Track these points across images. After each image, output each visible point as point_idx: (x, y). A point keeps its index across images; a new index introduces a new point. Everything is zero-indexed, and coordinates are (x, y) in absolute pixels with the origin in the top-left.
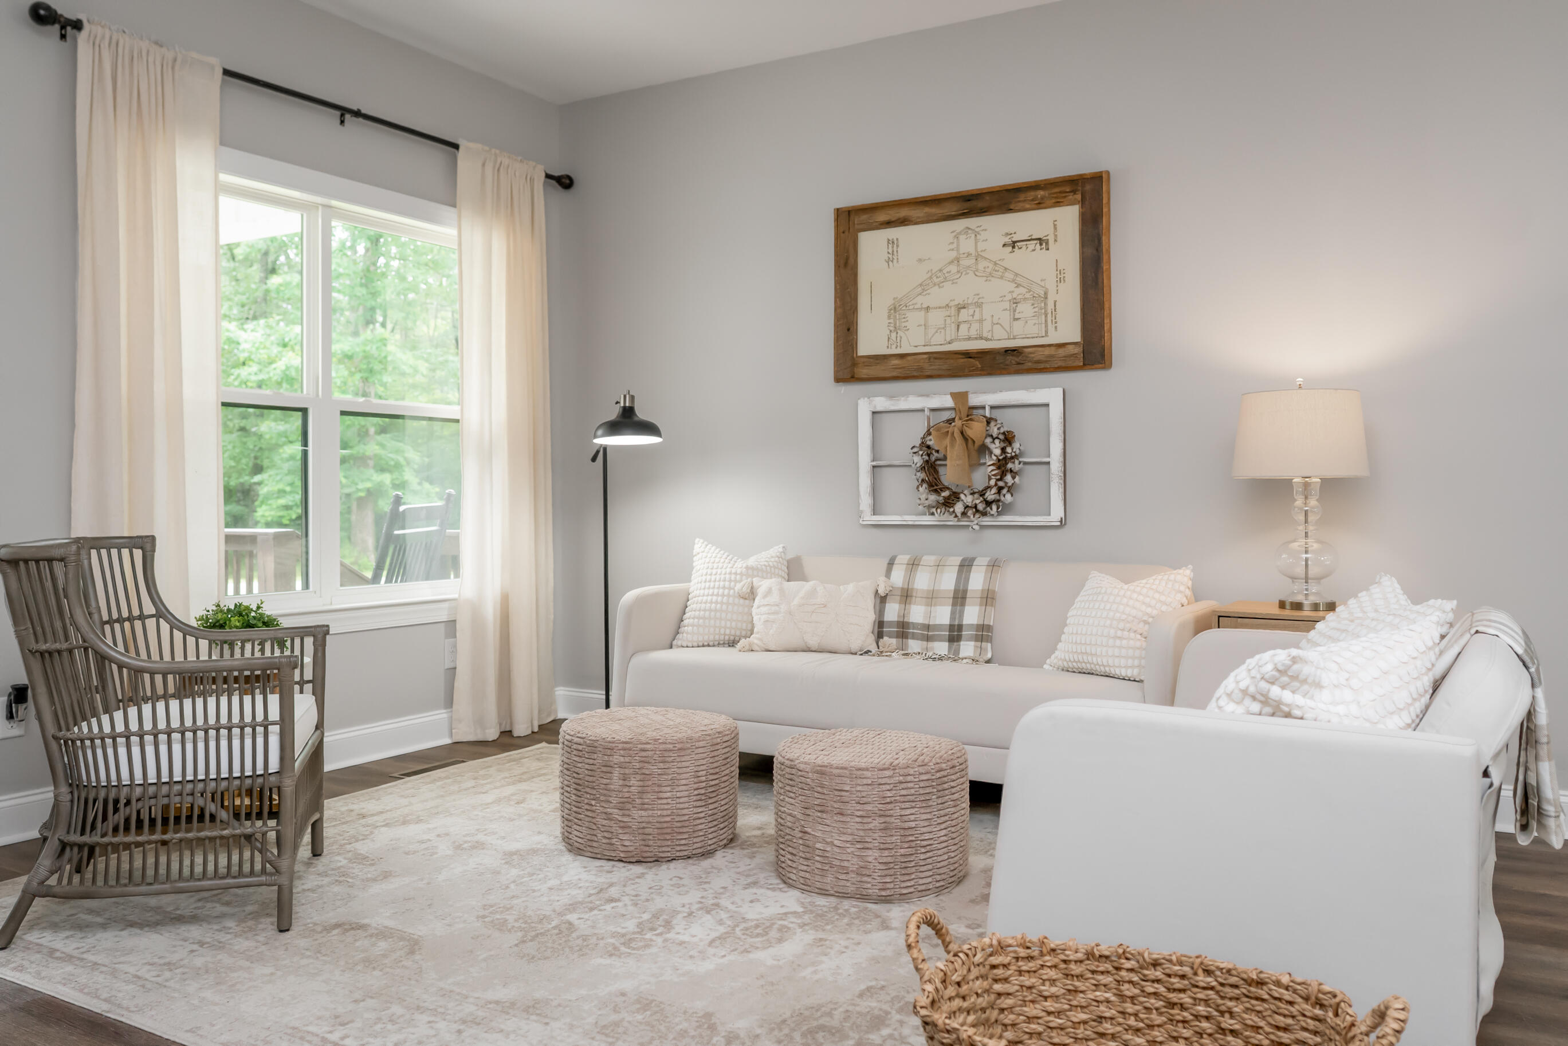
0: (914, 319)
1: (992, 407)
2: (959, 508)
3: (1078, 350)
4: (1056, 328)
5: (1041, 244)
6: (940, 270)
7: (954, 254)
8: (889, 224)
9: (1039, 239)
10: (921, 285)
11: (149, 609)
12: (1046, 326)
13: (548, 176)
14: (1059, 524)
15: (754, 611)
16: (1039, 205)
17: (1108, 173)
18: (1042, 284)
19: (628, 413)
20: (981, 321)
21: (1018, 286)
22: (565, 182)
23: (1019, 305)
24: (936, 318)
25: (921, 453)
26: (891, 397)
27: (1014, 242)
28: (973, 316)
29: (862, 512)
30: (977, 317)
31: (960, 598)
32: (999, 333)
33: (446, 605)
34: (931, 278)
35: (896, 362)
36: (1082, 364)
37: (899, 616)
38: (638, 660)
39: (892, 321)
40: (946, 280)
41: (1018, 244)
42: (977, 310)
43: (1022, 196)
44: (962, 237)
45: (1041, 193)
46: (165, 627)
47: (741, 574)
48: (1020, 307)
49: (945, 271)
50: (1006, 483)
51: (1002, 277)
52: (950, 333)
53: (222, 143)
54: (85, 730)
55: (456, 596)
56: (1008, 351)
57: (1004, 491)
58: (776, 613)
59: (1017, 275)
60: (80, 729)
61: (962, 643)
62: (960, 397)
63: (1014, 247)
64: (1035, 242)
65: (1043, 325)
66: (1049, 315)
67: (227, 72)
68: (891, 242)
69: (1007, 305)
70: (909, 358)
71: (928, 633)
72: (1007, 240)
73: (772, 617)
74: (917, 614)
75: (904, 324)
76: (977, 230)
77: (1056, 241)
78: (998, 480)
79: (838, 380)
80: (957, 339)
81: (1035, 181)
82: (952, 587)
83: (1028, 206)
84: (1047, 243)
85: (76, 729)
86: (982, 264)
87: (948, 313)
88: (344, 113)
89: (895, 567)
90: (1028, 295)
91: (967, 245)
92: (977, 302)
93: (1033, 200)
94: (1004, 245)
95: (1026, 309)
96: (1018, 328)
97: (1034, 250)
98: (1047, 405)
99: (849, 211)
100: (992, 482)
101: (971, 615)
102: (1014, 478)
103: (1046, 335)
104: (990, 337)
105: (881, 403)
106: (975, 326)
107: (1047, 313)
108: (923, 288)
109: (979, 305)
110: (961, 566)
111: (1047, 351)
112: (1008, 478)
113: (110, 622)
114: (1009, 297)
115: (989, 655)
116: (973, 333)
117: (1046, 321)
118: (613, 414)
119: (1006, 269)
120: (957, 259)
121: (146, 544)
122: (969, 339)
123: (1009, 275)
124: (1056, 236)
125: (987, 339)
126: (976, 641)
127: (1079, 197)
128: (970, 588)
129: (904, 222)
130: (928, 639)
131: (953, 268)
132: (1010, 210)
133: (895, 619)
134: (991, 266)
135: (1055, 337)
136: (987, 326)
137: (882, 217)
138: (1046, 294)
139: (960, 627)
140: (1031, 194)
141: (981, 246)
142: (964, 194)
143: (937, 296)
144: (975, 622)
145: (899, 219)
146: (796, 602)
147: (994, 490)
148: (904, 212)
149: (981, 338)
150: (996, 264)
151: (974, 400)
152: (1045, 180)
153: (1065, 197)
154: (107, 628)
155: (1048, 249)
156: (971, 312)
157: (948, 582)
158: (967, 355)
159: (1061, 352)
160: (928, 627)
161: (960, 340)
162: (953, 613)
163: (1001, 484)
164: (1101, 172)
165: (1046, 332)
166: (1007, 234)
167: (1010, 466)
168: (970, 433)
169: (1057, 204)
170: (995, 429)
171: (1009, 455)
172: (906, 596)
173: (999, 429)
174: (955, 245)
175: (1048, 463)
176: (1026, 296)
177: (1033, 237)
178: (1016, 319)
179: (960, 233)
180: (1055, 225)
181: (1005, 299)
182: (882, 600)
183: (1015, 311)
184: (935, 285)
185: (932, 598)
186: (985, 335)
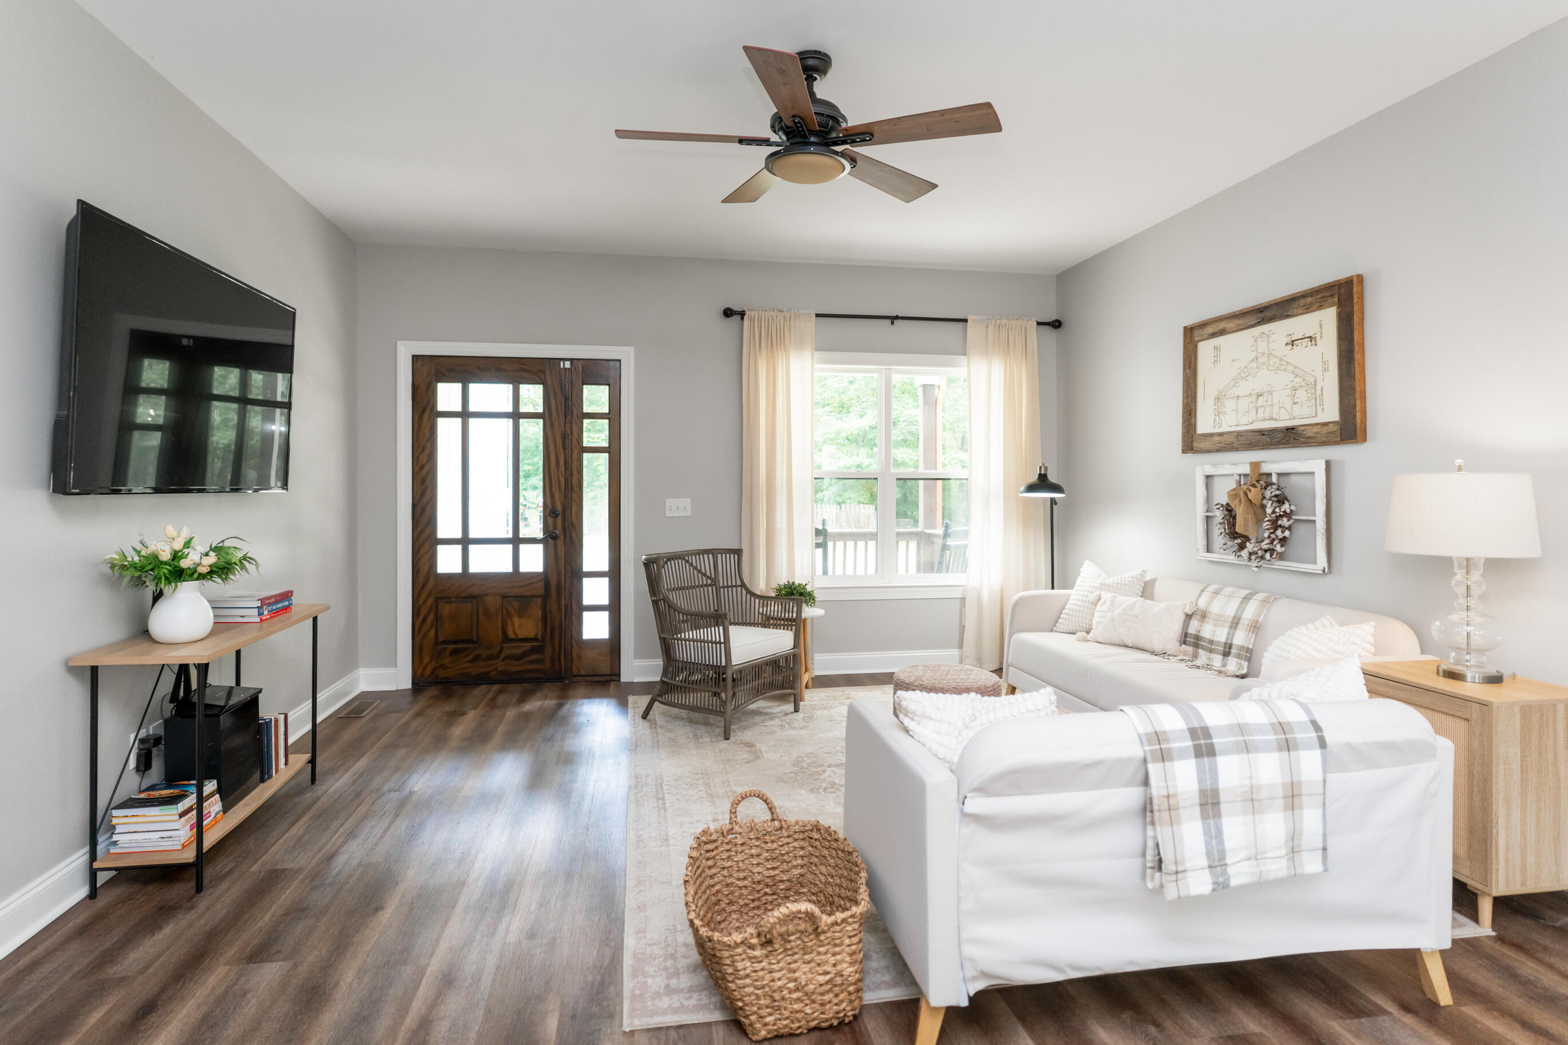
0: (1230, 405)
1: (1279, 475)
2: (1245, 553)
3: (1336, 428)
4: (1323, 409)
5: (1311, 341)
6: (1246, 367)
7: (1254, 354)
8: (1213, 335)
9: (1310, 337)
10: (1234, 379)
11: (739, 583)
12: (1316, 408)
13: (1039, 323)
14: (1321, 572)
15: (1096, 614)
16: (1308, 309)
17: (1360, 278)
18: (1313, 373)
19: (1043, 477)
20: (1272, 405)
21: (1296, 376)
22: (1056, 324)
23: (1297, 392)
24: (1244, 404)
25: (1222, 509)
26: (1214, 465)
27: (1293, 341)
28: (1267, 401)
29: (1198, 550)
30: (1269, 403)
31: (1235, 623)
32: (1284, 415)
33: (961, 588)
34: (1240, 373)
35: (1218, 438)
36: (1339, 439)
37: (1196, 631)
38: (1015, 636)
39: (1216, 407)
40: (1249, 374)
41: (1296, 342)
42: (1269, 396)
43: (1296, 305)
44: (1259, 340)
45: (1309, 299)
46: (744, 592)
47: (1096, 588)
48: (1299, 393)
49: (1249, 368)
50: (1277, 536)
51: (1285, 370)
52: (1252, 416)
53: (816, 350)
54: (683, 637)
55: (965, 584)
56: (1290, 430)
57: (1275, 542)
58: (1104, 617)
59: (1295, 367)
60: (681, 636)
61: (1230, 658)
62: (1256, 466)
63: (1293, 345)
64: (1307, 340)
65: (1314, 408)
66: (1318, 399)
67: (818, 315)
68: (1216, 348)
69: (1289, 392)
70: (1225, 436)
71: (1210, 647)
72: (1288, 340)
73: (1101, 620)
74: (1207, 631)
75: (1223, 410)
76: (1269, 333)
77: (1321, 337)
78: (1271, 533)
79: (1184, 452)
80: (1256, 421)
81: (1305, 291)
82: (1232, 614)
83: (1300, 312)
84: (1315, 340)
85: (679, 636)
86: (1273, 360)
87: (1251, 400)
88: (893, 319)
89: (1204, 593)
90: (1303, 384)
91: (1262, 346)
92: (1269, 391)
93: (1303, 306)
94: (1287, 344)
95: (1302, 395)
96: (1297, 411)
97: (1306, 346)
98: (1313, 473)
99: (1192, 328)
100: (1266, 535)
101: (1240, 638)
102: (1283, 532)
103: (1316, 416)
104: (1277, 418)
105: (1210, 470)
106: (1268, 409)
107: (1317, 399)
108: (1236, 381)
109: (1270, 393)
110: (1244, 598)
111: (1316, 429)
112: (1279, 532)
113: (724, 587)
114: (1290, 385)
115: (1244, 671)
116: (1267, 415)
117: (1316, 404)
118: (1034, 478)
119: (1288, 363)
120: (1257, 358)
121: (738, 552)
122: (1264, 420)
123: (1290, 368)
124: (1321, 333)
125: (1276, 420)
126: (1238, 658)
127: (1336, 299)
128: (1243, 616)
129: (1222, 332)
130: (1211, 651)
131: (1254, 365)
132: (1288, 316)
133: (1194, 633)
134: (1278, 361)
135: (1322, 418)
136: (1276, 409)
137: (1210, 330)
138: (1315, 381)
139: (1231, 646)
140: (1302, 302)
141: (1272, 346)
142: (1259, 307)
143: (1245, 387)
144: (1240, 644)
145: (1219, 331)
146: (1117, 612)
147: (1267, 541)
148: (1222, 325)
149: (1272, 419)
150: (1281, 359)
151: (1265, 468)
152: (1312, 289)
153: (1325, 301)
154: (722, 589)
155: (1316, 345)
156: (1265, 398)
157: (1231, 611)
158: (1262, 432)
159: (1325, 430)
160: (1211, 642)
161: (1258, 421)
162: (1228, 634)
163: (1273, 536)
164: (1352, 276)
165: (1316, 413)
166: (1289, 335)
167: (1280, 522)
168: (1250, 495)
169: (1320, 307)
170: (1269, 493)
171: (1278, 514)
172: (1204, 616)
173: (1271, 493)
174: (1254, 347)
175: (1314, 522)
176: (1302, 384)
177: (1306, 336)
178: (1295, 403)
179: (1257, 338)
180: (1321, 324)
181: (1288, 387)
182: (1189, 617)
183: (1294, 396)
184: (1242, 378)
185: (1219, 620)
186: (1274, 417)
